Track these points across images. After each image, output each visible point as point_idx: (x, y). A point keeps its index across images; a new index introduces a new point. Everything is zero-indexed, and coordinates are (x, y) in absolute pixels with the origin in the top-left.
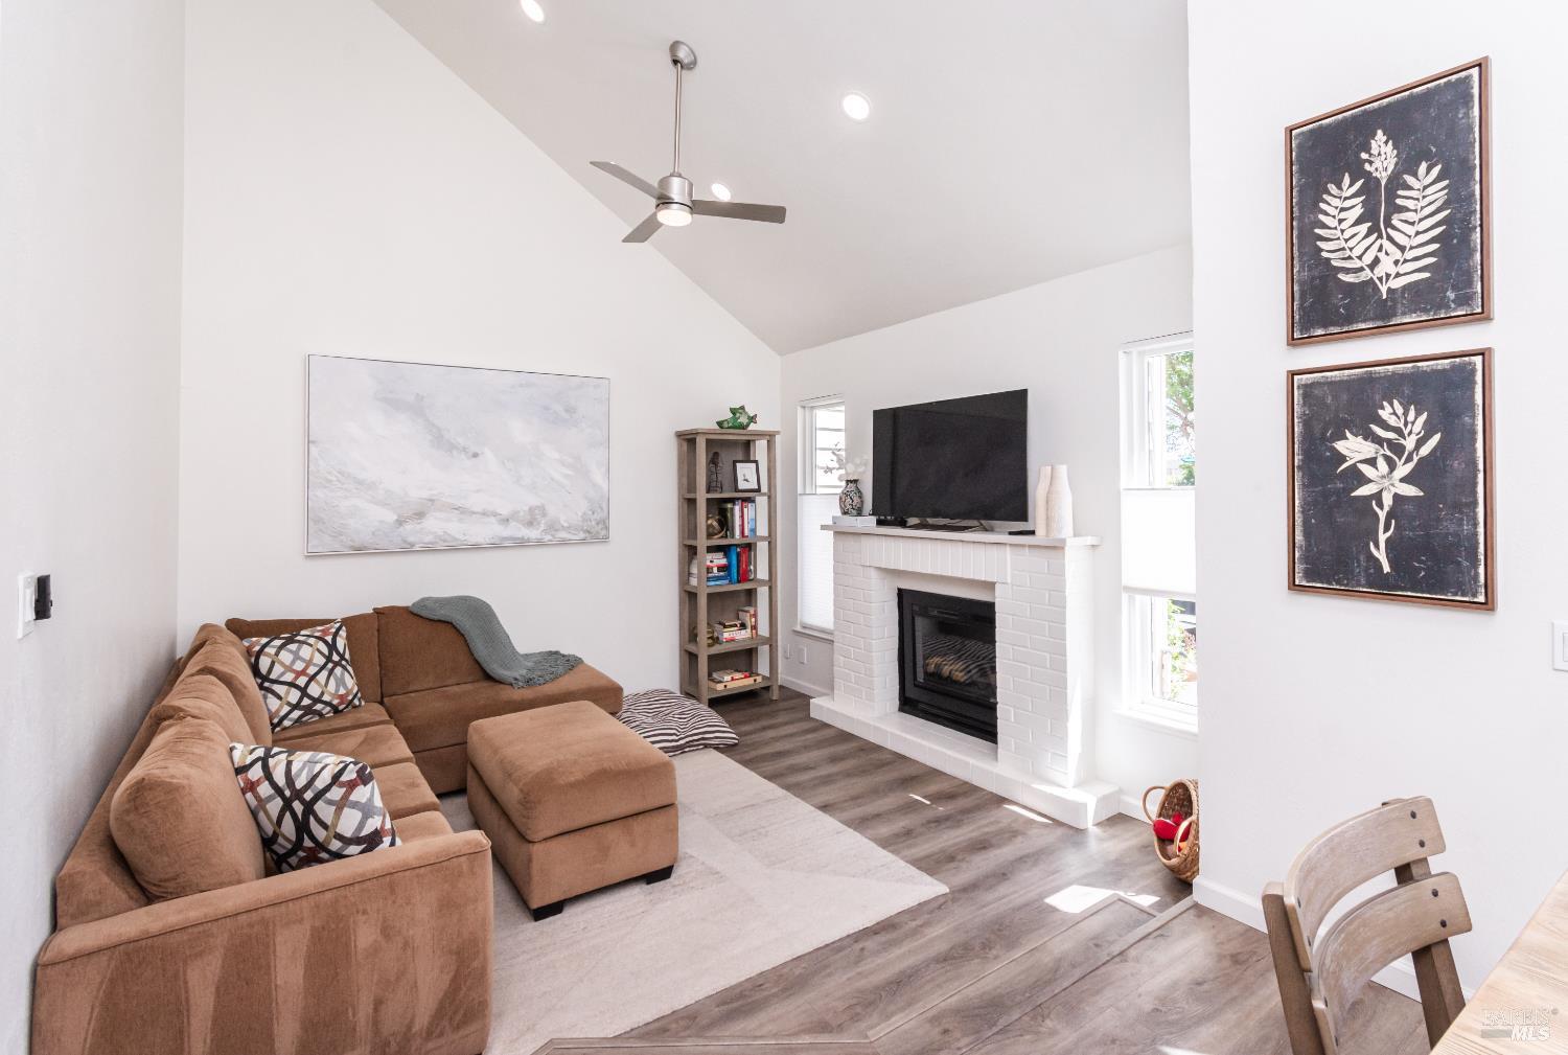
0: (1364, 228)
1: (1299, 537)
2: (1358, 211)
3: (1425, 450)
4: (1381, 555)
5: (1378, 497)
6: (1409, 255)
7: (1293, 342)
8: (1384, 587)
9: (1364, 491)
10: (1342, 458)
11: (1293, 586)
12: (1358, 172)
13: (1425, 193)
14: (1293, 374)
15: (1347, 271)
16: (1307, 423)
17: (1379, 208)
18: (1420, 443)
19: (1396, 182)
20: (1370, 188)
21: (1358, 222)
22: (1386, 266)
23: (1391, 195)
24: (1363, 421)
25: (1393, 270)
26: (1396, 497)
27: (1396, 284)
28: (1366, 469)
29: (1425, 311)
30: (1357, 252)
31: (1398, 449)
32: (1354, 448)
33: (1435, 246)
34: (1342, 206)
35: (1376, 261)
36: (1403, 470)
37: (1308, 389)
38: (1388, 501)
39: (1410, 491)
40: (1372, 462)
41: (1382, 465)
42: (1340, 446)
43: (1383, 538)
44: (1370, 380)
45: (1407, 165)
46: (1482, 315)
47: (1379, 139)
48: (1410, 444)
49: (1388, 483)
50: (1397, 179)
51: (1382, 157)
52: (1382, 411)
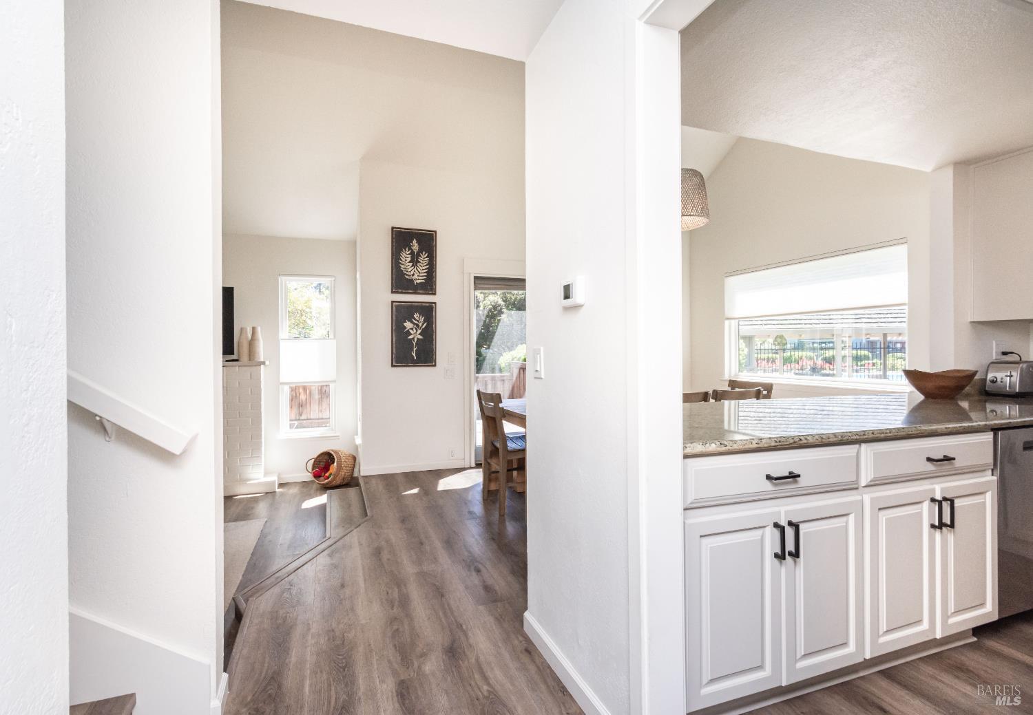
0: (411, 264)
1: (394, 352)
2: (409, 259)
3: (424, 327)
4: (414, 354)
5: (413, 338)
6: (421, 275)
7: (393, 292)
8: (415, 363)
9: (411, 337)
10: (406, 328)
11: (393, 366)
12: (410, 249)
13: (424, 259)
14: (393, 302)
15: (407, 275)
16: (397, 317)
17: (415, 260)
18: (423, 325)
19: (418, 255)
20: (412, 253)
21: (409, 262)
22: (416, 276)
23: (417, 258)
24: (410, 319)
25: (417, 278)
26: (418, 339)
27: (418, 281)
28: (411, 331)
29: (424, 290)
30: (409, 270)
31: (418, 326)
32: (408, 325)
33: (425, 274)
34: (406, 257)
35: (413, 275)
36: (419, 332)
37: (397, 306)
38: (416, 340)
39: (420, 337)
40: (412, 329)
41: (415, 331)
42: (405, 324)
43: (415, 350)
44: (411, 307)
45: (420, 251)
46: (435, 294)
47: (415, 241)
48: (420, 325)
49: (416, 335)
50: (418, 253)
51: (415, 246)
52: (415, 316)
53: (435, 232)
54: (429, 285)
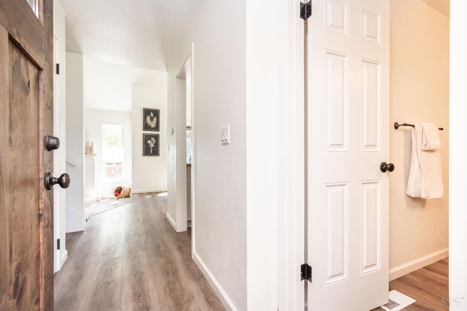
0: (150, 121)
1: (144, 151)
2: (150, 119)
4: (151, 152)
6: (154, 125)
7: (143, 131)
8: (151, 155)
9: (150, 146)
11: (143, 156)
12: (150, 115)
13: (155, 119)
14: (143, 134)
15: (149, 125)
16: (144, 139)
17: (152, 119)
20: (151, 117)
22: (152, 125)
24: (150, 140)
27: (153, 127)
29: (155, 130)
31: (153, 142)
32: (149, 142)
33: (156, 124)
34: (148, 118)
35: (151, 124)
36: (153, 144)
37: (145, 135)
38: (152, 147)
39: (154, 146)
40: (151, 143)
43: (151, 150)
44: (151, 135)
45: (154, 116)
46: (159, 131)
47: (152, 113)
48: (154, 142)
49: (152, 145)
50: (153, 117)
51: (152, 115)
52: (152, 139)
53: (159, 110)
54: (157, 128)
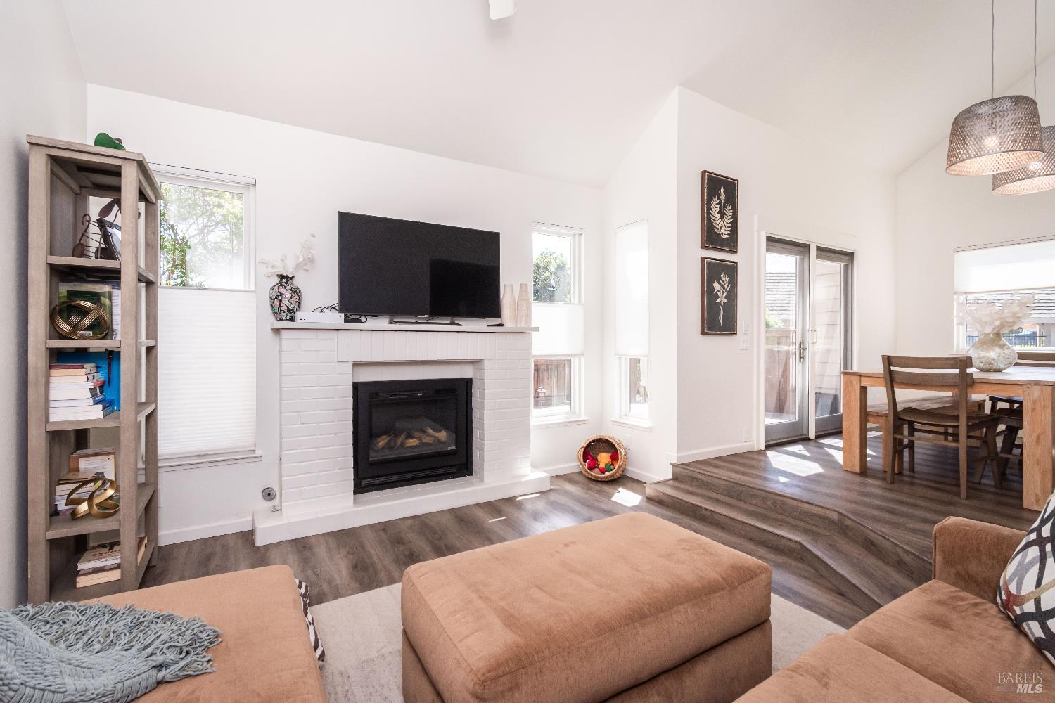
0: (719, 216)
1: (705, 316)
2: (718, 210)
3: (728, 289)
4: (721, 321)
5: (720, 302)
6: (727, 229)
7: (703, 247)
8: (721, 331)
9: (718, 300)
10: (714, 290)
11: (701, 334)
12: (719, 197)
13: (729, 212)
14: (704, 258)
15: (716, 229)
16: (708, 276)
17: (722, 213)
18: (728, 286)
19: (725, 206)
20: (721, 203)
21: (718, 213)
22: (722, 231)
23: (724, 209)
24: (718, 279)
25: (724, 232)
26: (723, 302)
27: (724, 237)
28: (718, 293)
29: (728, 246)
30: (718, 223)
31: (724, 288)
32: (716, 286)
33: (729, 229)
34: (715, 207)
35: (721, 228)
36: (725, 294)
37: (708, 264)
38: (722, 304)
39: (726, 301)
40: (719, 291)
41: (721, 293)
42: (714, 285)
43: (721, 315)
44: (719, 265)
45: (726, 202)
46: (736, 252)
47: (722, 189)
48: (726, 286)
49: (722, 299)
50: (725, 204)
51: (723, 196)
52: (722, 276)
53: (738, 181)
54: (733, 240)
